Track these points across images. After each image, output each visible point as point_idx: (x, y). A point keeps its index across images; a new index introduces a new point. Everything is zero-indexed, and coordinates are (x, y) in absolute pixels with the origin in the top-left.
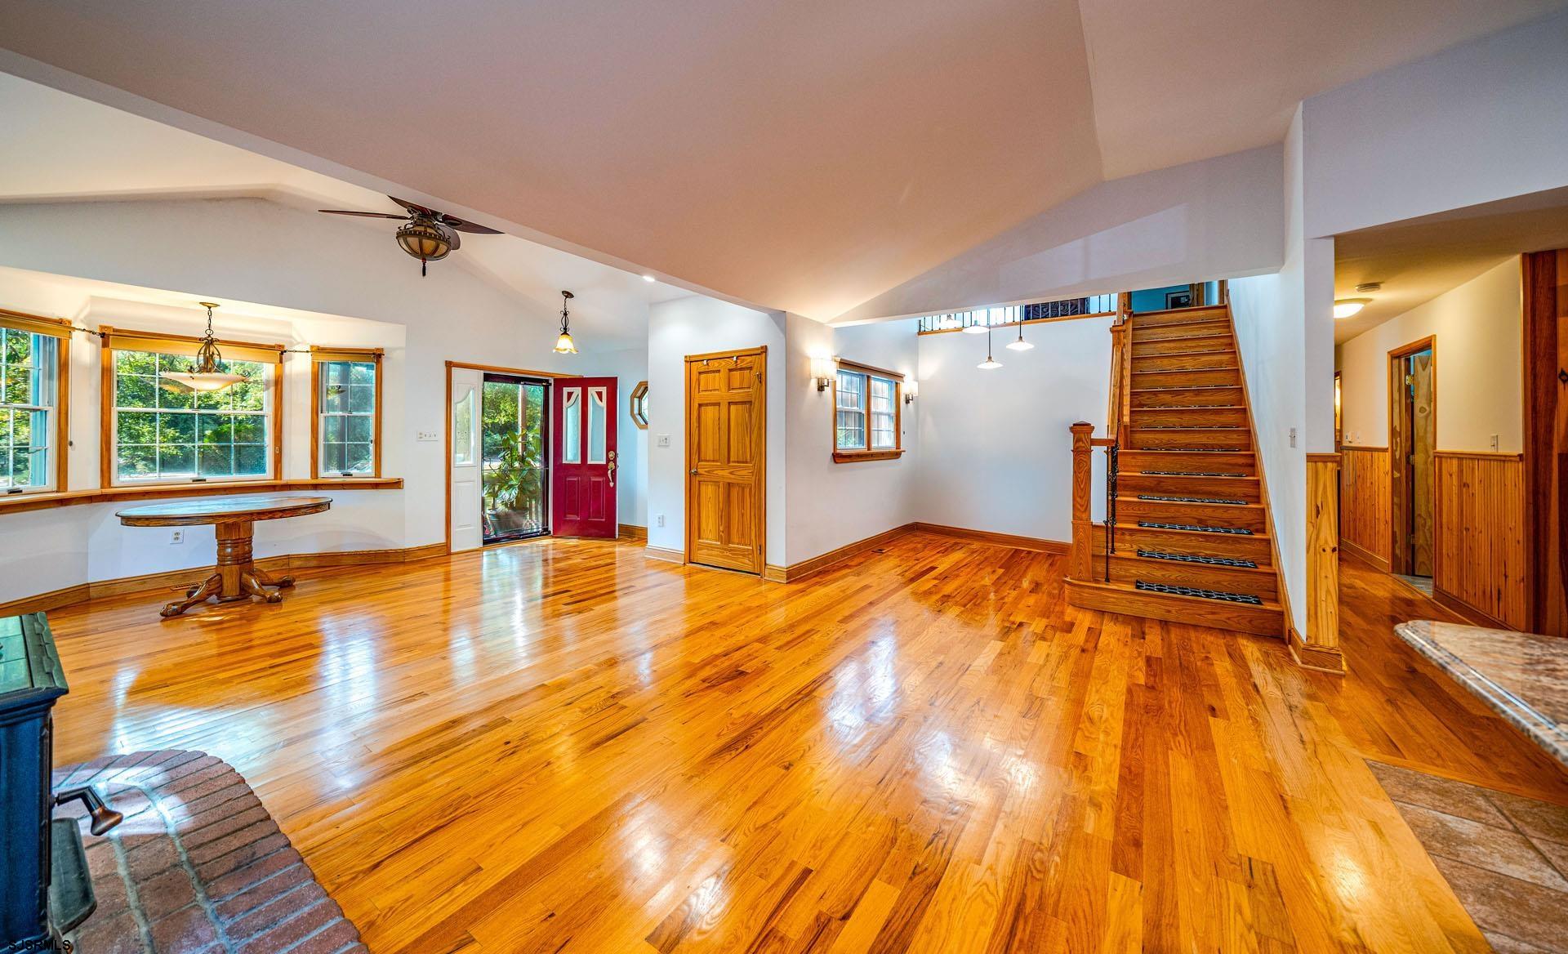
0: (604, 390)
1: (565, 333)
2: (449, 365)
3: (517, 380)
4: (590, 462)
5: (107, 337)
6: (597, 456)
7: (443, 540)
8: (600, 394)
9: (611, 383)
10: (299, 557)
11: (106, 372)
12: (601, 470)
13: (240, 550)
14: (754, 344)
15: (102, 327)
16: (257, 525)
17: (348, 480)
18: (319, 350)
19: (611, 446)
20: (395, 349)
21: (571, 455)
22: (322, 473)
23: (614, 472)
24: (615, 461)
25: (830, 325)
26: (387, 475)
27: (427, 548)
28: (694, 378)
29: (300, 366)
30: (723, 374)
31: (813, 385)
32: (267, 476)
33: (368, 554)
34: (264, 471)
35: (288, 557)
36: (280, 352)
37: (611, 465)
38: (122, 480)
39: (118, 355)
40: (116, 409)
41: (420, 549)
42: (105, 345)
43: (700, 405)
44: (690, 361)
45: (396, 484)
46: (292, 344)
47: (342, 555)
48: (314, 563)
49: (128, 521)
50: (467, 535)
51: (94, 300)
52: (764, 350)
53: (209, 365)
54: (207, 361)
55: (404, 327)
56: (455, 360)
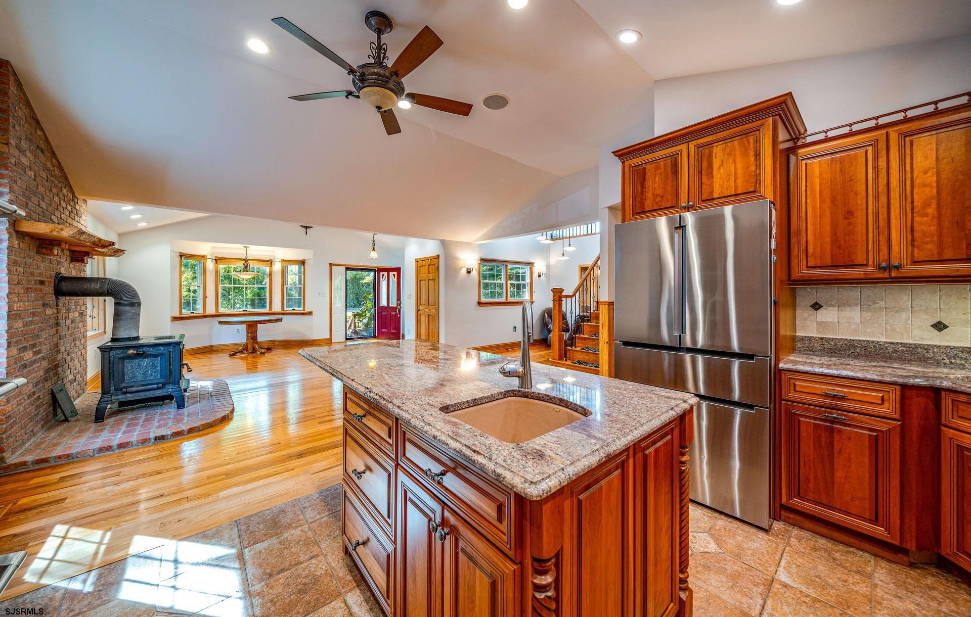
0: (395, 273)
1: (374, 250)
2: (331, 265)
3: (362, 270)
4: (390, 306)
5: (217, 260)
6: (393, 304)
7: (329, 337)
8: (394, 275)
9: (398, 270)
10: (278, 341)
11: (217, 272)
12: (394, 309)
13: (253, 335)
14: (435, 254)
15: (216, 257)
16: (259, 325)
17: (294, 311)
18: (283, 261)
19: (399, 299)
20: (310, 259)
21: (384, 303)
22: (285, 309)
23: (400, 310)
24: (400, 305)
25: (475, 243)
26: (307, 310)
27: (322, 340)
28: (419, 268)
29: (277, 267)
30: (427, 267)
31: (464, 271)
32: (267, 310)
33: (301, 341)
34: (265, 307)
35: (274, 341)
36: (271, 262)
37: (399, 307)
38: (222, 310)
39: (221, 266)
40: (220, 286)
41: (319, 340)
42: (216, 263)
43: (420, 281)
44: (417, 261)
45: (310, 313)
46: (275, 259)
47: (292, 341)
48: (283, 344)
49: (220, 323)
50: (339, 336)
51: (213, 247)
52: (438, 256)
53: (246, 268)
54: (246, 267)
55: (312, 251)
56: (333, 263)
